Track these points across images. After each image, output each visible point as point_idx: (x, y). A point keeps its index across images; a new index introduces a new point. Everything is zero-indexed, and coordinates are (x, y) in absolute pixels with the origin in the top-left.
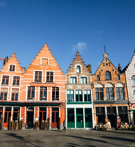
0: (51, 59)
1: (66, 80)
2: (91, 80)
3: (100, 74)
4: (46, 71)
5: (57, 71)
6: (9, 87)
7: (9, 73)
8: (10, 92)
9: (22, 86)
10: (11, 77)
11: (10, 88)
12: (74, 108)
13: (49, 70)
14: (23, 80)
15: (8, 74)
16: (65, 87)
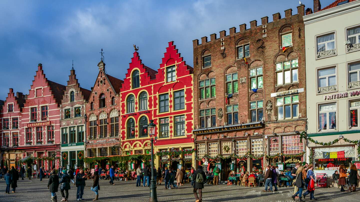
0: (45, 87)
1: (61, 115)
2: (85, 111)
3: (94, 100)
4: (41, 105)
5: (51, 104)
6: (9, 132)
7: (9, 114)
8: (11, 137)
9: (21, 129)
10: (10, 118)
11: (11, 132)
12: (75, 151)
13: (43, 104)
14: (21, 121)
15: (8, 116)
16: (59, 124)
